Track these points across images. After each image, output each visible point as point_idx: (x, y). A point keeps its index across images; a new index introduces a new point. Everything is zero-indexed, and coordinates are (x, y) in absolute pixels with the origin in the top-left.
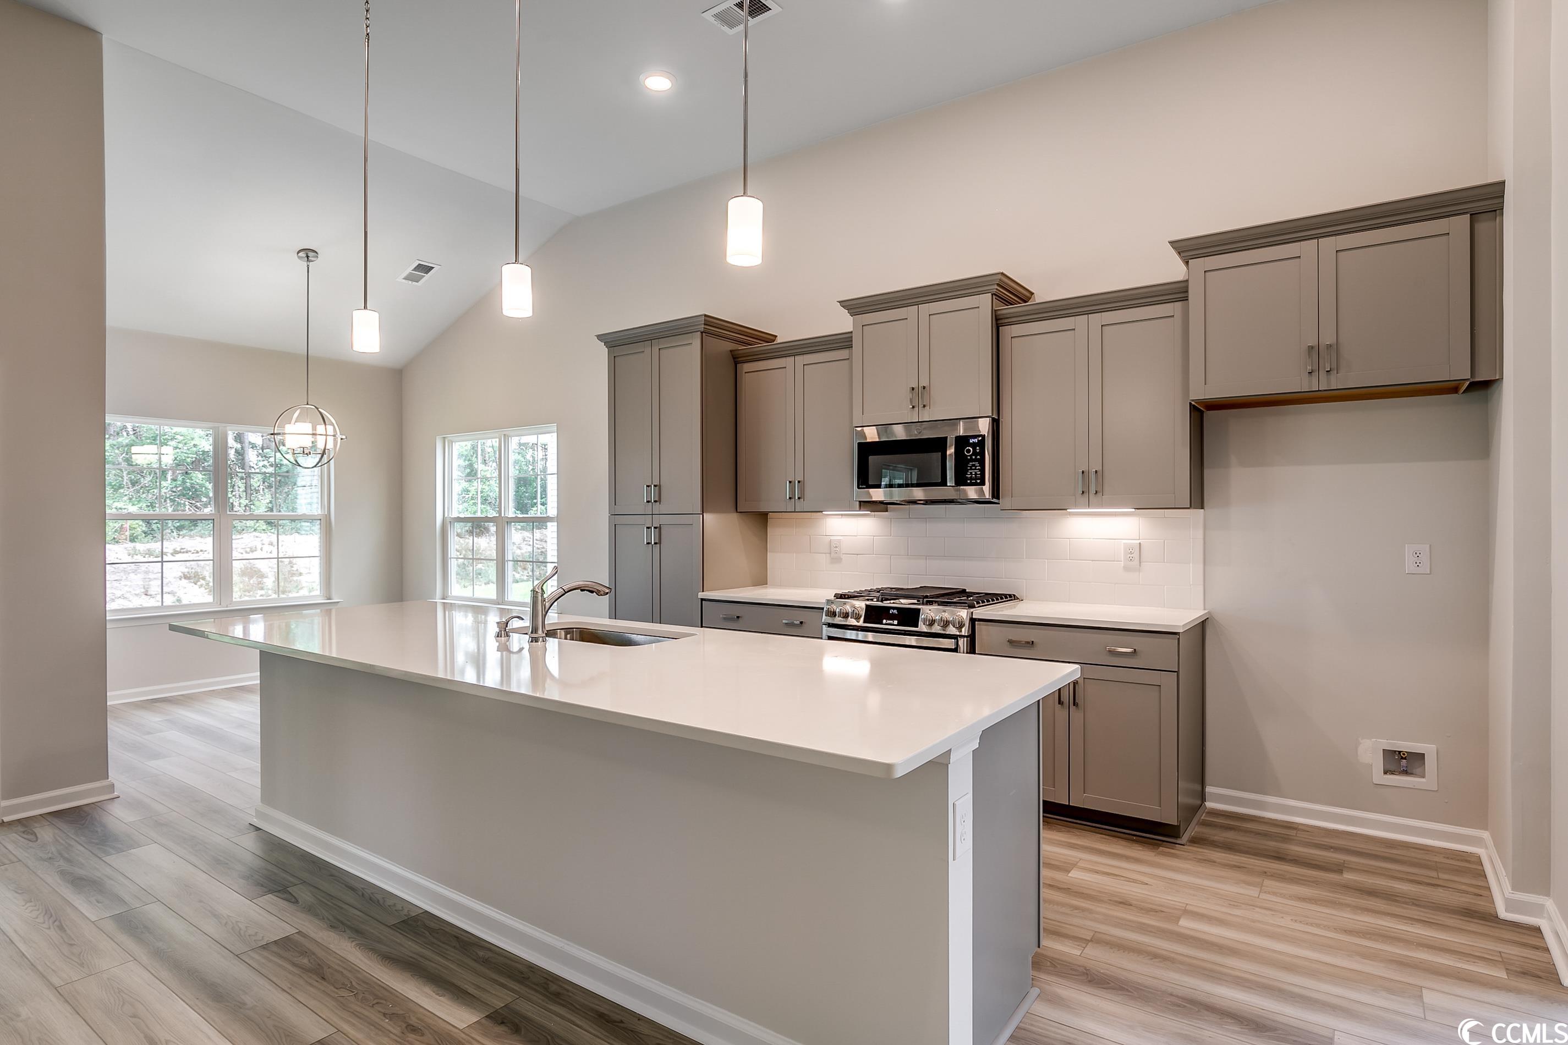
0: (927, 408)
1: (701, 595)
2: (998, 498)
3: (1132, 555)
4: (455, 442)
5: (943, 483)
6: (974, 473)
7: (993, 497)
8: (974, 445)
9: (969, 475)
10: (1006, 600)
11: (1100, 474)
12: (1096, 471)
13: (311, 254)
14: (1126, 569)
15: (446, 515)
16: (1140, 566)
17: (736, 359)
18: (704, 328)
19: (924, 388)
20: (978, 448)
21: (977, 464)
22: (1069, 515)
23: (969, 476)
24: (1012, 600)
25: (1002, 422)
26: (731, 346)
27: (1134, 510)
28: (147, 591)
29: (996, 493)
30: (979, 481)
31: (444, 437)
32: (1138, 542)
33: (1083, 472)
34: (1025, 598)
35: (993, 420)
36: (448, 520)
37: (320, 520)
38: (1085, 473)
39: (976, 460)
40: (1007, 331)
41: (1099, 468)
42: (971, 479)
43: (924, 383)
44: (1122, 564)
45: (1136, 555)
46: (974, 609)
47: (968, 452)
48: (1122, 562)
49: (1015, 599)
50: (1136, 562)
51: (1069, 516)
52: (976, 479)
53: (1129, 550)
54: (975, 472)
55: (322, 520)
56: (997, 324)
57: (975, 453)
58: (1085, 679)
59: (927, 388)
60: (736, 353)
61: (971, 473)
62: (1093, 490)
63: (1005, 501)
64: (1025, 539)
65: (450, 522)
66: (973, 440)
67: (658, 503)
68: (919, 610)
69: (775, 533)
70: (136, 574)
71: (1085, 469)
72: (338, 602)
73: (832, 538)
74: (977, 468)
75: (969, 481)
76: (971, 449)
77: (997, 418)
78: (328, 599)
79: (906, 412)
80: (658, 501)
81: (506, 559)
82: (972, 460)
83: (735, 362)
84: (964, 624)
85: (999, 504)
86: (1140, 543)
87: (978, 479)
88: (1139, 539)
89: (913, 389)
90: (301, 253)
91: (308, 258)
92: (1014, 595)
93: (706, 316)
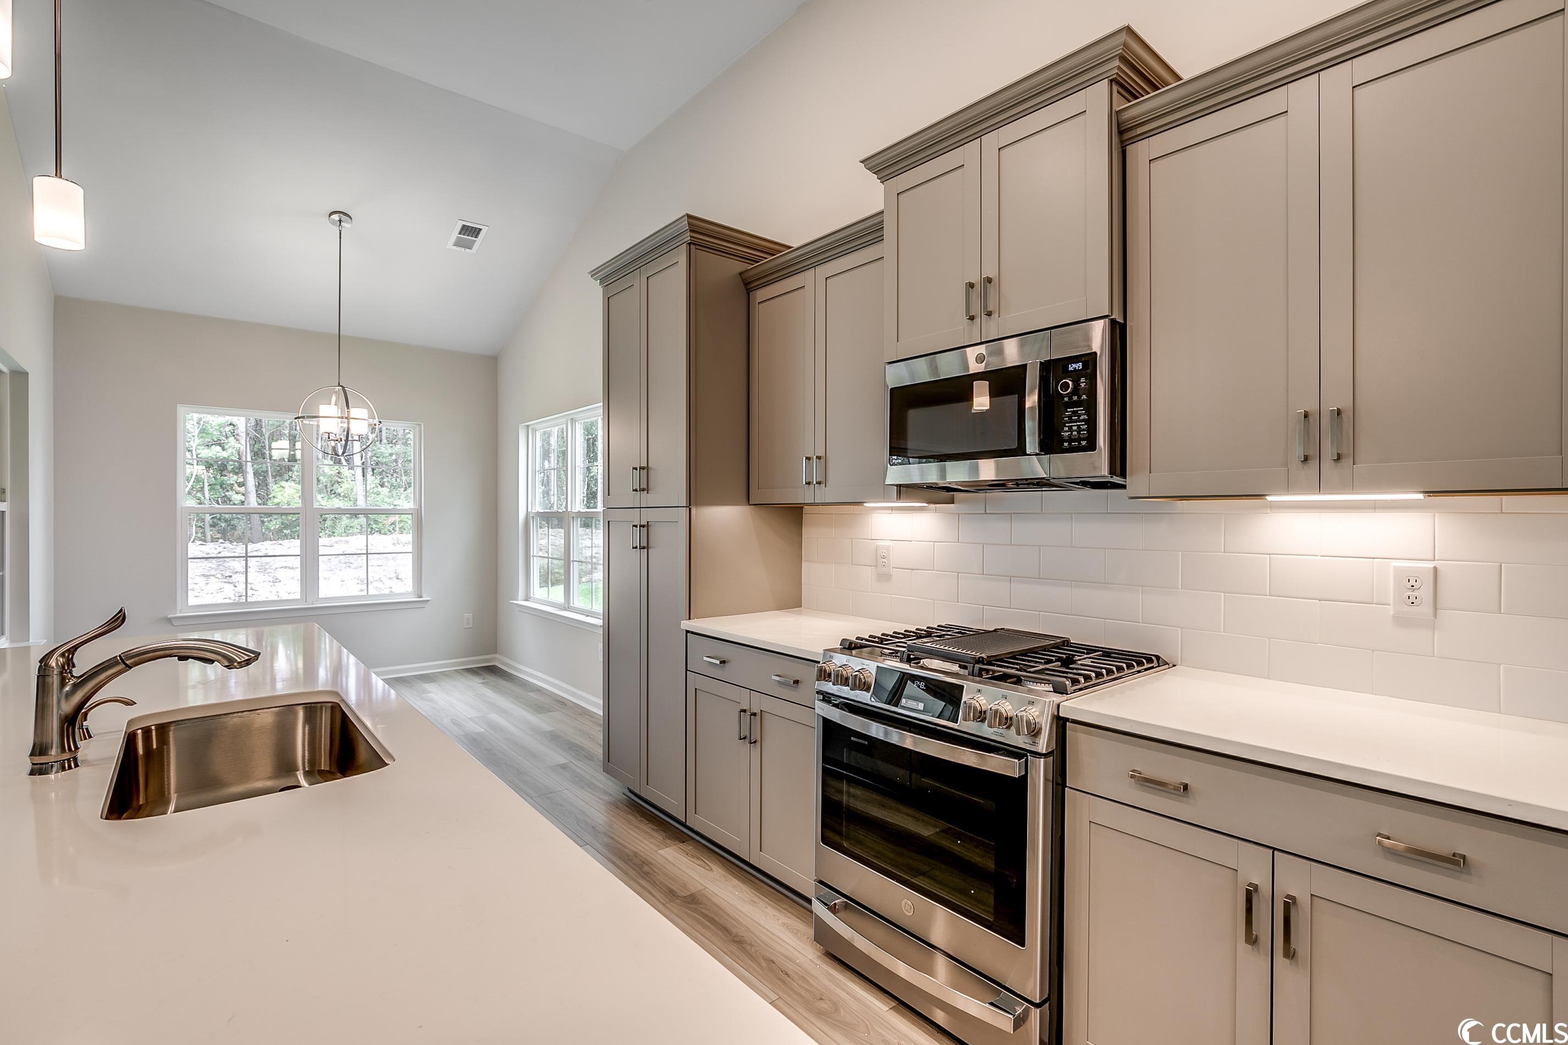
0: (995, 316)
1: (686, 625)
2: (1123, 475)
3: (1416, 593)
4: (538, 430)
5: (1020, 451)
6: (1075, 428)
7: (1112, 472)
8: (1076, 376)
9: (1066, 431)
10: (1140, 668)
11: (1346, 417)
12: (1339, 410)
13: (344, 218)
14: (1400, 621)
15: (529, 510)
16: (1435, 616)
17: (749, 285)
18: (691, 237)
19: (989, 280)
20: (1083, 380)
21: (1081, 411)
22: (1271, 507)
23: (1067, 434)
24: (1152, 668)
25: (1131, 327)
26: (739, 266)
27: (1421, 496)
28: (398, 575)
29: (1119, 463)
30: (1084, 443)
31: (528, 426)
32: (1431, 565)
33: (1306, 416)
34: (1179, 663)
35: (1113, 322)
36: (531, 515)
37: (412, 514)
38: (1310, 417)
39: (1078, 403)
40: (1141, 152)
41: (1344, 402)
42: (1070, 440)
43: (990, 272)
44: (1391, 610)
45: (1425, 593)
46: (1065, 697)
47: (1065, 386)
48: (1391, 607)
49: (1158, 666)
50: (1425, 609)
51: (1269, 511)
52: (1079, 440)
53: (1410, 583)
54: (1078, 426)
55: (413, 514)
56: (1122, 142)
57: (1076, 391)
58: (1315, 898)
59: (995, 281)
60: (747, 275)
61: (1070, 428)
62: (1328, 451)
63: (1136, 482)
64: (1181, 552)
65: (533, 517)
66: (1074, 366)
67: (646, 492)
68: (961, 688)
69: (811, 533)
70: (394, 561)
71: (1312, 407)
72: (428, 601)
73: (879, 543)
74: (1082, 418)
75: (1066, 444)
76: (1070, 383)
77: (1123, 322)
78: (419, 597)
79: (962, 327)
80: (647, 490)
81: (572, 559)
82: (1072, 404)
83: (747, 290)
84: (1041, 729)
85: (1124, 487)
86: (1435, 569)
87: (1084, 439)
88: (1434, 560)
89: (971, 285)
90: (333, 216)
91: (340, 223)
92: (1158, 658)
93: (689, 216)
